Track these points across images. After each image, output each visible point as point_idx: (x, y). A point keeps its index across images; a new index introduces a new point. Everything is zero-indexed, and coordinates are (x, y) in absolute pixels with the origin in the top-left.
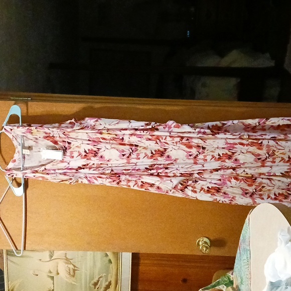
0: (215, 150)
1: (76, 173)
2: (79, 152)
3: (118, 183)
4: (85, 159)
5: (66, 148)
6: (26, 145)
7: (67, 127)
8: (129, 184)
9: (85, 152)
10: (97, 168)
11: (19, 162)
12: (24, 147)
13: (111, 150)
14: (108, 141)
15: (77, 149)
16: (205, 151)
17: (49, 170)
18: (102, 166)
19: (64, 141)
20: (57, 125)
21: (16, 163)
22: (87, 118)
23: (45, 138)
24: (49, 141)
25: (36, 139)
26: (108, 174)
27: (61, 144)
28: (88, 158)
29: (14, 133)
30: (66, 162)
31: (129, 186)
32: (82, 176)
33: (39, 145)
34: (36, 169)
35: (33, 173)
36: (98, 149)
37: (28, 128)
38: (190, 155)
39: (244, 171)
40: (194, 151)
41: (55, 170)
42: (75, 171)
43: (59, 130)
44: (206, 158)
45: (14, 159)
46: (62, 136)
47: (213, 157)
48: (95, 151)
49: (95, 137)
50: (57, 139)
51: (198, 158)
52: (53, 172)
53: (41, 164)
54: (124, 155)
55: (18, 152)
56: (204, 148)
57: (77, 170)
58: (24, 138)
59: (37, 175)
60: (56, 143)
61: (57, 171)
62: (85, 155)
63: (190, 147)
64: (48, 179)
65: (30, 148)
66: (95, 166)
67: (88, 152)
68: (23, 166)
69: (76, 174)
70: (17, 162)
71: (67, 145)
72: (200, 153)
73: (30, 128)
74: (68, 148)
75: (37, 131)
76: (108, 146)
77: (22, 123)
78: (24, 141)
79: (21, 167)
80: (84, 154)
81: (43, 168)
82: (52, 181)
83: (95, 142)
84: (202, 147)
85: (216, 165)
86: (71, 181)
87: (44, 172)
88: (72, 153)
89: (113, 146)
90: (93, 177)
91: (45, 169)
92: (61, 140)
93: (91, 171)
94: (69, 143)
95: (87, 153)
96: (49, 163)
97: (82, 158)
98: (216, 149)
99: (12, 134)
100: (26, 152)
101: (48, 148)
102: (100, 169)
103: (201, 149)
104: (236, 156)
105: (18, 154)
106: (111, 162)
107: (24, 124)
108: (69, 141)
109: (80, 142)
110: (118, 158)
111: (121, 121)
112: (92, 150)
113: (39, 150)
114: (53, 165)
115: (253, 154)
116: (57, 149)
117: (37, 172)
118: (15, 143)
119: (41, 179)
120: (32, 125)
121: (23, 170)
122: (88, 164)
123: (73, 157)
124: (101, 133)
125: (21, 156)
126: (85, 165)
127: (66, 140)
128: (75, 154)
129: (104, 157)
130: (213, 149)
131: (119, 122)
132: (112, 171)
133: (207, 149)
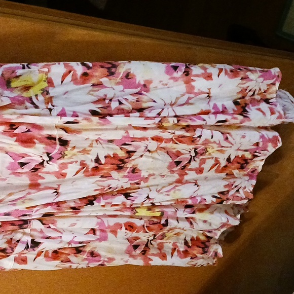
0: (91, 146)
16: (69, 151)
38: (22, 165)
39: (148, 197)
40: (36, 153)
44: (64, 171)
47: (83, 165)
51: (44, 170)
56: (64, 143)
63: (27, 141)
72: (51, 158)
84: (60, 139)
85: (89, 186)
98: (95, 144)
103: (58, 147)
104: (135, 161)
115: (168, 153)
130: (86, 145)
133: (71, 145)
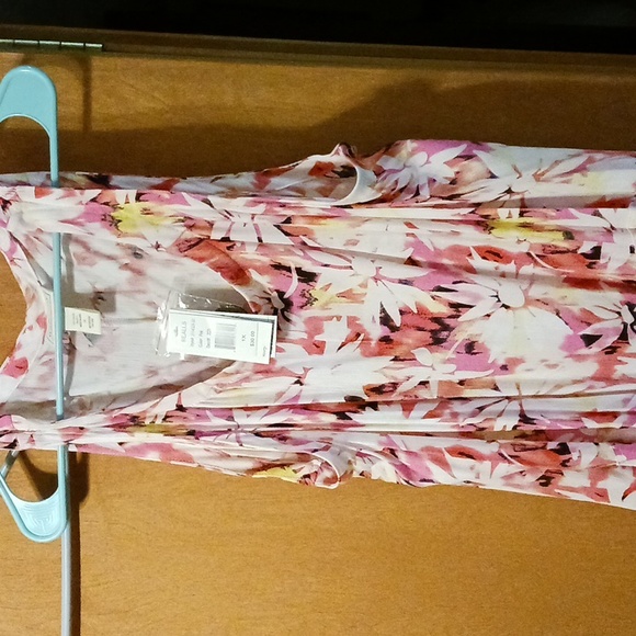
1: (337, 428)
2: (352, 321)
3: (546, 481)
4: (386, 361)
5: (288, 304)
6: (82, 285)
7: (301, 192)
8: (601, 485)
9: (386, 320)
10: (444, 402)
11: (45, 369)
12: (70, 298)
13: (524, 313)
14: (510, 267)
15: (346, 309)
17: (200, 413)
18: (467, 393)
19: (278, 267)
20: (246, 179)
21: (30, 379)
22: (410, 145)
23: (187, 247)
24: (203, 265)
25: (137, 254)
26: (503, 434)
27: (265, 281)
28: (399, 351)
29: (21, 220)
30: (283, 372)
31: (603, 494)
32: (372, 444)
33: (150, 285)
34: (133, 410)
35: (119, 427)
36: (453, 305)
37: (94, 193)
41: (228, 413)
42: (333, 419)
43: (261, 208)
45: (18, 355)
46: (275, 238)
48: (436, 320)
49: (443, 243)
50: (249, 255)
52: (219, 423)
53: (154, 382)
54: (589, 340)
55: (41, 321)
57: (341, 415)
58: (73, 248)
59: (138, 438)
60: (238, 274)
61: (241, 419)
62: (385, 340)
64: (189, 459)
65: (100, 301)
66: (432, 393)
67: (397, 320)
68: (65, 393)
69: (339, 437)
70: (35, 370)
71: (293, 287)
73: (109, 195)
74: (297, 301)
75: (146, 212)
76: (512, 292)
77: (62, 167)
78: (70, 264)
79: (56, 395)
80: (377, 331)
81: (169, 403)
82: (210, 465)
83: (445, 269)
86: (306, 469)
87: (175, 423)
88: (315, 326)
89: (537, 291)
90: (428, 449)
91: (180, 408)
92: (266, 260)
93: (417, 421)
94: (307, 277)
95: (394, 329)
96: (199, 378)
97: (368, 354)
99: (12, 227)
100: (83, 321)
101: (200, 300)
102: (457, 407)
105: (38, 331)
106: (519, 374)
107: (70, 176)
108: (308, 267)
109: (365, 269)
110: (558, 356)
111: (598, 156)
112: (422, 312)
113: (149, 311)
114: (221, 388)
116: (241, 308)
117: (136, 421)
118: (23, 273)
119: (154, 456)
120: (116, 179)
121: (68, 412)
122: (395, 385)
123: (319, 348)
124: (485, 224)
125: (54, 343)
126: (379, 390)
127: (293, 261)
128: (334, 334)
129: (485, 351)
131: (590, 160)
132: (524, 418)
